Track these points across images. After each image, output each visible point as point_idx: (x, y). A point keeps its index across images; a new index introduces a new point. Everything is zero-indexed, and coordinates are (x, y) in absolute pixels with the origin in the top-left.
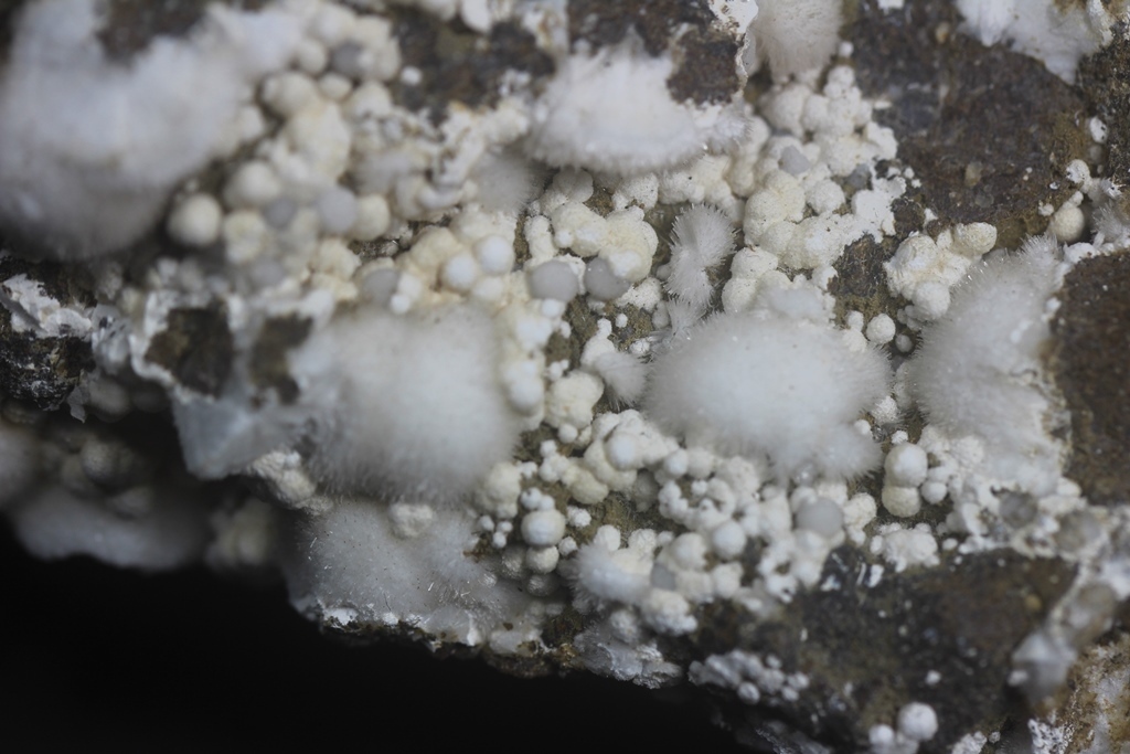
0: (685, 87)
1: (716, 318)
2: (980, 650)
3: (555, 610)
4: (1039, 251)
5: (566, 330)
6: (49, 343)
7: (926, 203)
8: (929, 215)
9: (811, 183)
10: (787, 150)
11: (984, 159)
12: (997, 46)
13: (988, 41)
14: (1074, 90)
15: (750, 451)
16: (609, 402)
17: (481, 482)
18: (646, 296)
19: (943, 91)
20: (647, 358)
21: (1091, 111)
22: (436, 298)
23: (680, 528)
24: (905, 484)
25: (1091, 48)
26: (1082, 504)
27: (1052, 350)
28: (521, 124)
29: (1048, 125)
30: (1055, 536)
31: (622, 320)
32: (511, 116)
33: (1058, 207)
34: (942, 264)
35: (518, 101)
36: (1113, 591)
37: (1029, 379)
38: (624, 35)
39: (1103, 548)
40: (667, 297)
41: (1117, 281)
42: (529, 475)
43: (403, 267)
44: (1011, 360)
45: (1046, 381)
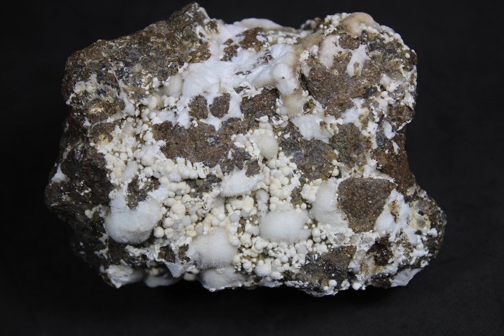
0: (249, 173)
1: (270, 213)
2: (341, 268)
3: (255, 276)
4: (332, 180)
5: (240, 226)
6: (139, 257)
7: (305, 177)
8: (307, 180)
9: (281, 179)
10: (275, 173)
11: (315, 165)
12: (311, 140)
13: (309, 140)
14: (329, 145)
15: (284, 240)
16: (253, 236)
17: (232, 261)
18: (254, 212)
19: (303, 151)
20: (258, 224)
21: (334, 148)
22: (212, 228)
23: (275, 258)
24: (317, 237)
25: (331, 137)
26: (353, 233)
27: (339, 205)
28: (218, 192)
29: (326, 154)
30: (350, 241)
31: (251, 219)
32: (216, 191)
33: (332, 170)
34: (312, 189)
35: (216, 188)
36: (364, 251)
37: (336, 211)
38: (234, 168)
39: (360, 242)
40: (259, 211)
41: (349, 185)
42: (241, 256)
43: (203, 225)
44: (331, 209)
45: (339, 211)
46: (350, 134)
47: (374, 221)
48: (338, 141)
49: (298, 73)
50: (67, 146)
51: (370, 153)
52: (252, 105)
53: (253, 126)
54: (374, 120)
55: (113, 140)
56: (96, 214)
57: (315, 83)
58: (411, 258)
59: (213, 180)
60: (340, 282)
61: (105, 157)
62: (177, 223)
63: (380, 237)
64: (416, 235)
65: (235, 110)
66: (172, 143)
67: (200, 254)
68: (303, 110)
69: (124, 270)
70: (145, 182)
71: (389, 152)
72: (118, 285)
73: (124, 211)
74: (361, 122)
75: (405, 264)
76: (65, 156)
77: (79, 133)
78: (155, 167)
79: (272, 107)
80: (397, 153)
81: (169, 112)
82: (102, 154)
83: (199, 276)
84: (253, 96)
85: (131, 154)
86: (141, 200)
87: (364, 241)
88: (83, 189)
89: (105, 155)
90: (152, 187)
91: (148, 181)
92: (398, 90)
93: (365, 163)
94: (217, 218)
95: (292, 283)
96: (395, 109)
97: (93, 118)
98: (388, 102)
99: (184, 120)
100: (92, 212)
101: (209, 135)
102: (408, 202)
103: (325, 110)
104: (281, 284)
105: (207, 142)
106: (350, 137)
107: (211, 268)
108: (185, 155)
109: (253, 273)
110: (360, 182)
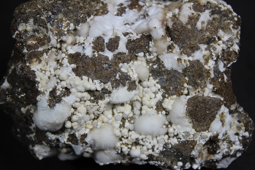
0: (130, 89)
1: (142, 116)
2: (186, 154)
3: (129, 157)
4: (183, 97)
5: (122, 123)
6: (54, 140)
7: (166, 94)
8: (167, 96)
9: (150, 94)
10: (146, 91)
11: (172, 86)
12: (171, 70)
13: (169, 70)
14: (183, 74)
15: (150, 134)
16: (129, 130)
17: (115, 146)
18: (131, 115)
19: (165, 77)
20: (133, 123)
21: (185, 76)
22: (103, 124)
23: (143, 146)
24: (171, 133)
25: (184, 68)
26: (195, 132)
27: (187, 113)
28: (109, 100)
29: (180, 79)
30: (193, 137)
31: (129, 119)
32: (107, 100)
33: (184, 90)
34: (170, 102)
35: (107, 97)
36: (202, 144)
37: (185, 117)
38: (120, 85)
39: (200, 138)
40: (134, 114)
41: (194, 101)
42: (121, 143)
43: (98, 121)
44: (182, 115)
45: (187, 117)
46: (197, 67)
47: (210, 125)
48: (188, 72)
49: (165, 26)
50: (12, 65)
51: (209, 80)
52: (134, 45)
53: (134, 58)
54: (213, 59)
55: (42, 62)
56: (28, 111)
57: (175, 32)
58: (231, 151)
59: (106, 92)
60: (184, 164)
61: (36, 73)
62: (80, 119)
63: (212, 136)
64: (235, 135)
65: (122, 48)
66: (80, 67)
67: (94, 140)
68: (167, 50)
69: (44, 148)
70: (61, 91)
71: (221, 80)
72: (41, 158)
73: (46, 109)
74: (204, 60)
75: (227, 154)
76: (10, 72)
77: (20, 57)
78: (68, 81)
79: (147, 47)
80: (226, 81)
81: (80, 47)
82: (34, 71)
83: (94, 154)
84: (135, 39)
85: (53, 72)
86: (58, 103)
87: (202, 138)
88: (20, 93)
89: (36, 72)
90: (66, 94)
91: (63, 90)
92: (229, 40)
93: (206, 86)
94: (107, 118)
95: (153, 163)
96: (226, 53)
97: (29, 47)
98: (223, 48)
99: (89, 52)
100: (26, 110)
101: (104, 62)
102: (232, 114)
103: (181, 51)
104: (146, 163)
105: (103, 67)
106: (196, 69)
107: (101, 150)
108: (88, 75)
109: (129, 154)
110: (202, 99)
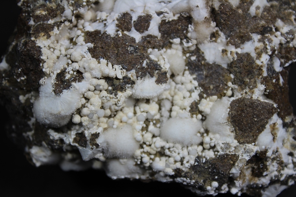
0: (159, 82)
1: (171, 119)
2: (224, 172)
3: (151, 171)
4: (225, 99)
5: (145, 125)
6: (57, 140)
7: (204, 93)
8: (205, 96)
9: (184, 92)
10: (179, 88)
11: (213, 84)
12: (213, 64)
13: (211, 63)
14: (227, 70)
15: (179, 142)
16: (154, 136)
17: (134, 154)
18: (158, 117)
19: (205, 73)
20: (160, 127)
21: (230, 73)
22: (121, 124)
23: (169, 157)
24: (207, 144)
25: (229, 62)
26: (238, 144)
27: (229, 118)
28: (131, 93)
29: (223, 76)
30: (234, 150)
31: (154, 122)
32: (129, 92)
33: (227, 90)
34: (208, 104)
35: (129, 89)
36: (246, 159)
37: (226, 123)
38: (146, 75)
39: (243, 152)
41: (239, 104)
42: (142, 151)
43: (114, 120)
44: (222, 121)
45: (229, 124)
46: (246, 62)
47: (257, 136)
48: (235, 67)
49: (210, 6)
50: (13, 41)
51: (260, 79)
52: (169, 27)
53: (167, 45)
54: (267, 53)
55: (51, 38)
56: (28, 100)
57: (222, 15)
58: (281, 175)
59: (129, 82)
60: (221, 185)
61: (42, 50)
62: (93, 113)
63: (259, 151)
64: (288, 156)
65: (154, 29)
66: (98, 47)
67: (108, 144)
68: (209, 39)
69: (43, 151)
70: (71, 74)
71: (276, 81)
72: (38, 164)
73: (50, 96)
74: (256, 54)
75: (276, 179)
76: (10, 49)
77: (25, 31)
78: (81, 63)
79: (185, 32)
80: (282, 85)
81: (100, 24)
82: (39, 47)
83: (105, 164)
84: (171, 20)
85: (64, 52)
86: (65, 89)
87: (246, 151)
88: (19, 76)
89: (42, 48)
90: (77, 79)
91: (74, 74)
92: (289, 32)
93: (256, 87)
94: (127, 116)
95: (181, 179)
96: (285, 48)
97: (37, 18)
98: (280, 41)
99: (111, 30)
100: (25, 98)
101: (130, 44)
102: (286, 128)
103: (228, 40)
104: (171, 180)
105: (127, 50)
106: (245, 64)
107: (116, 158)
108: (108, 58)
109: (150, 168)
110: (249, 102)
